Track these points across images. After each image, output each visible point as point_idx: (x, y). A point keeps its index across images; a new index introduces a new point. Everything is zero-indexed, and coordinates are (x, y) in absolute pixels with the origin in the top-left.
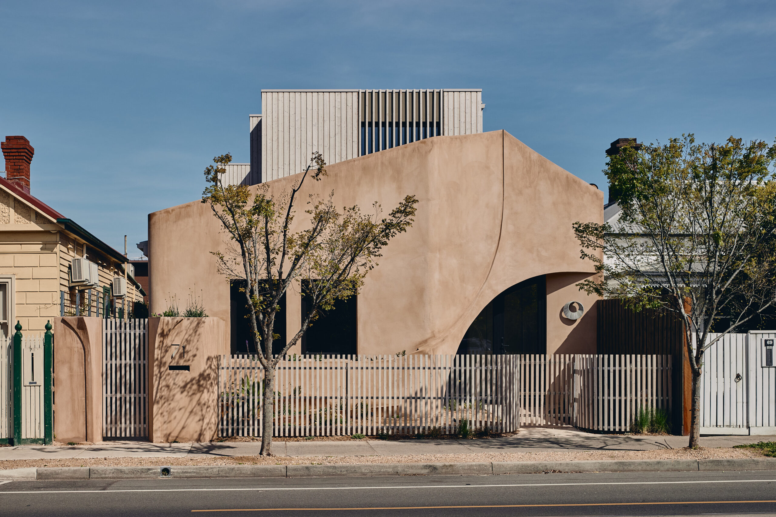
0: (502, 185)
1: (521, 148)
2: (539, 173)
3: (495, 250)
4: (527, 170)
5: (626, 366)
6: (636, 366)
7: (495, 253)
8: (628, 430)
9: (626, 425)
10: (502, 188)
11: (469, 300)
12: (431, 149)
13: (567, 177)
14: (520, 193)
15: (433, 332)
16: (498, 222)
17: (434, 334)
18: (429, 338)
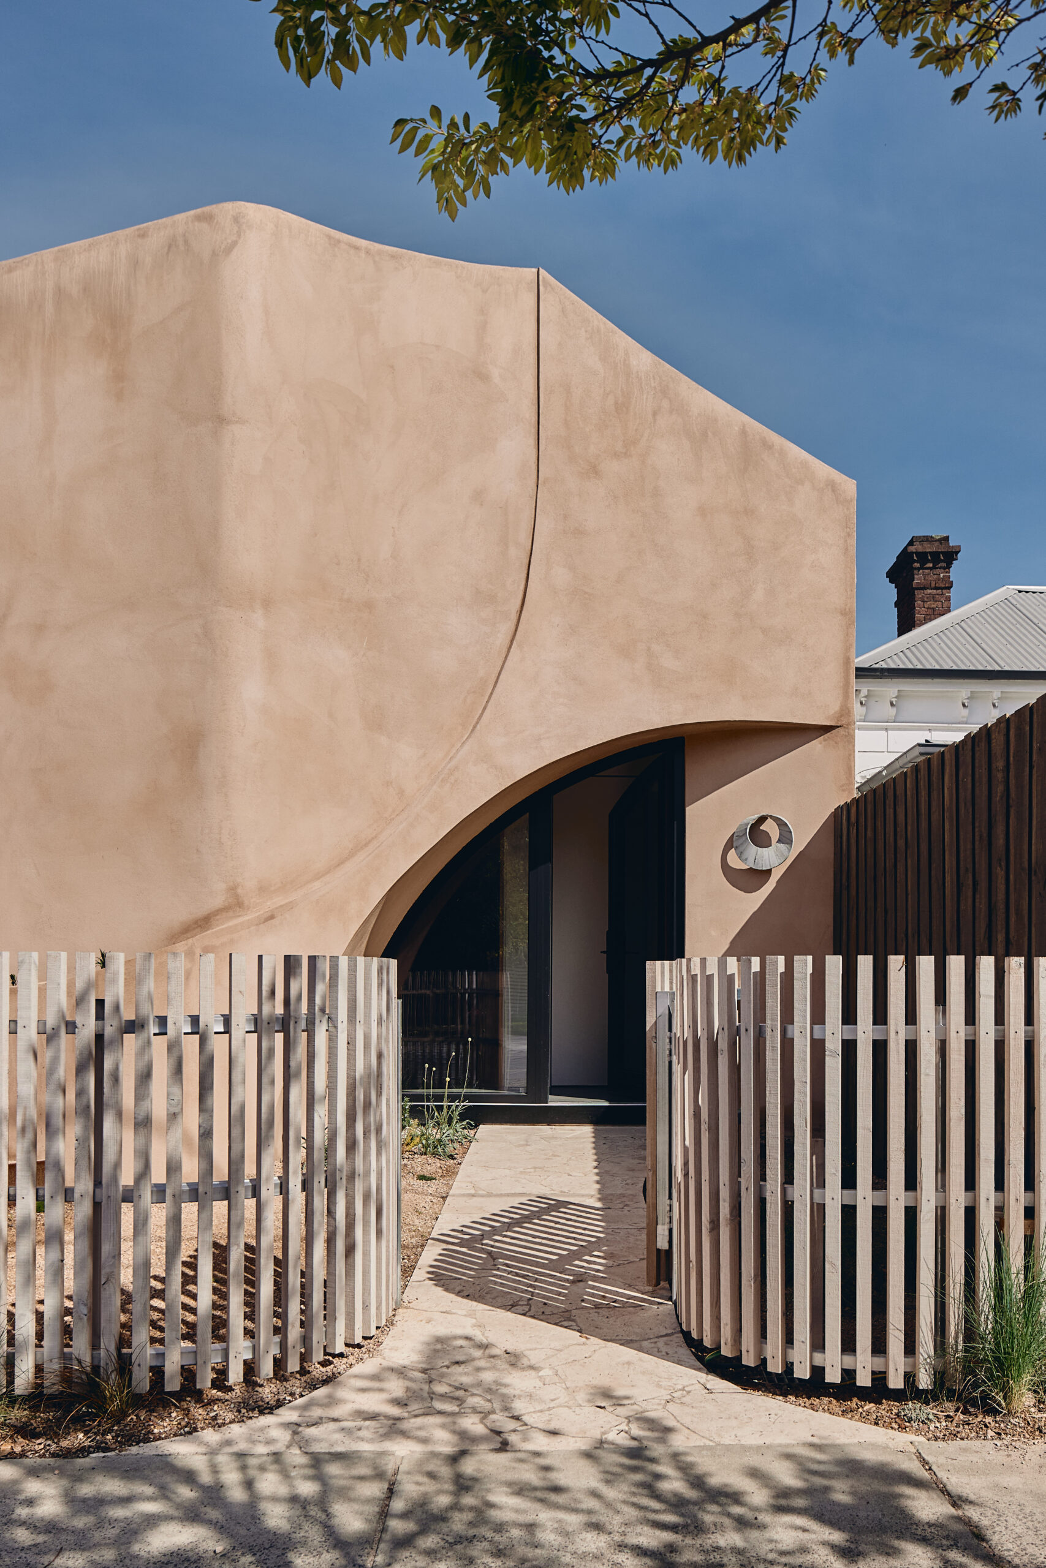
0: (532, 441)
1: (599, 331)
2: (655, 414)
3: (508, 642)
4: (616, 403)
5: (911, 1017)
6: (971, 1018)
7: (505, 650)
8: (924, 1381)
9: (910, 1348)
10: (535, 451)
11: (401, 793)
12: (234, 244)
13: (743, 432)
14: (593, 471)
15: (233, 889)
16: (517, 555)
17: (237, 896)
18: (219, 911)
